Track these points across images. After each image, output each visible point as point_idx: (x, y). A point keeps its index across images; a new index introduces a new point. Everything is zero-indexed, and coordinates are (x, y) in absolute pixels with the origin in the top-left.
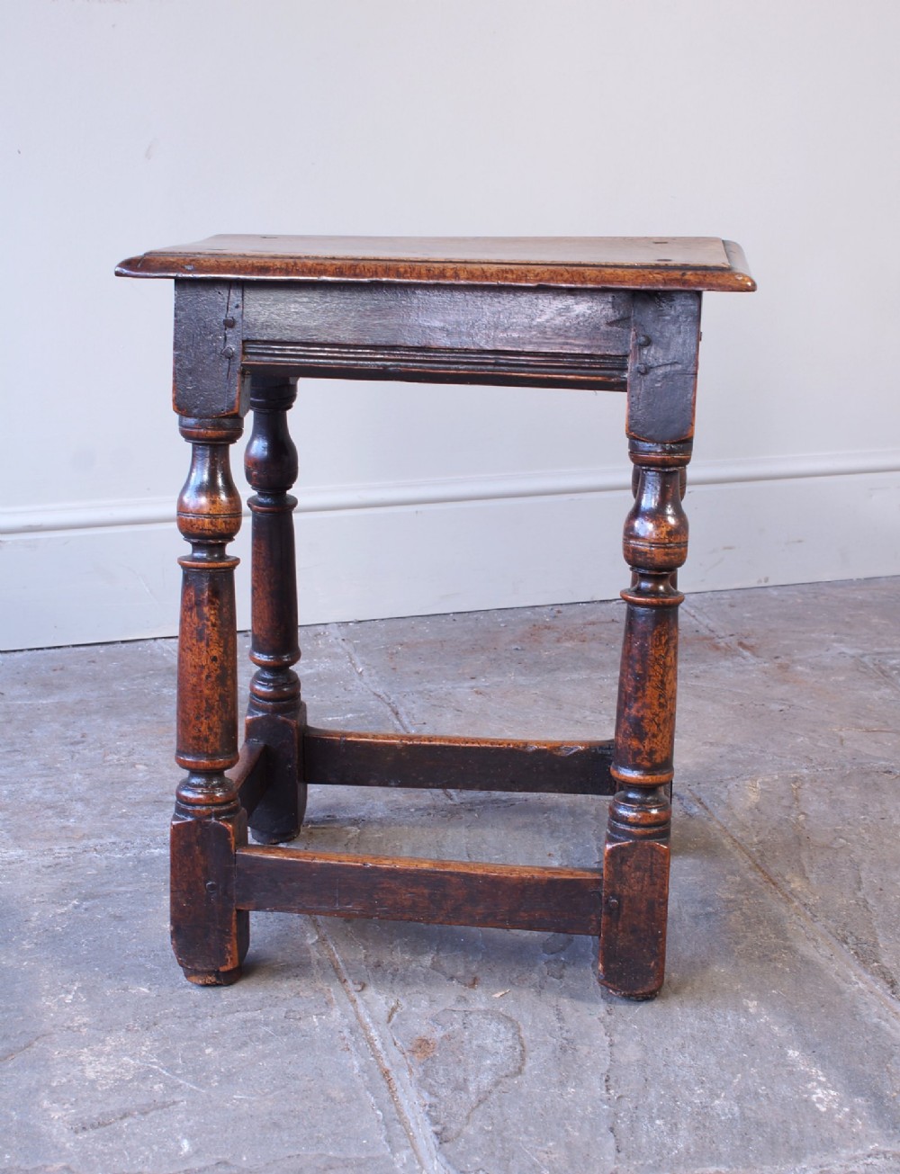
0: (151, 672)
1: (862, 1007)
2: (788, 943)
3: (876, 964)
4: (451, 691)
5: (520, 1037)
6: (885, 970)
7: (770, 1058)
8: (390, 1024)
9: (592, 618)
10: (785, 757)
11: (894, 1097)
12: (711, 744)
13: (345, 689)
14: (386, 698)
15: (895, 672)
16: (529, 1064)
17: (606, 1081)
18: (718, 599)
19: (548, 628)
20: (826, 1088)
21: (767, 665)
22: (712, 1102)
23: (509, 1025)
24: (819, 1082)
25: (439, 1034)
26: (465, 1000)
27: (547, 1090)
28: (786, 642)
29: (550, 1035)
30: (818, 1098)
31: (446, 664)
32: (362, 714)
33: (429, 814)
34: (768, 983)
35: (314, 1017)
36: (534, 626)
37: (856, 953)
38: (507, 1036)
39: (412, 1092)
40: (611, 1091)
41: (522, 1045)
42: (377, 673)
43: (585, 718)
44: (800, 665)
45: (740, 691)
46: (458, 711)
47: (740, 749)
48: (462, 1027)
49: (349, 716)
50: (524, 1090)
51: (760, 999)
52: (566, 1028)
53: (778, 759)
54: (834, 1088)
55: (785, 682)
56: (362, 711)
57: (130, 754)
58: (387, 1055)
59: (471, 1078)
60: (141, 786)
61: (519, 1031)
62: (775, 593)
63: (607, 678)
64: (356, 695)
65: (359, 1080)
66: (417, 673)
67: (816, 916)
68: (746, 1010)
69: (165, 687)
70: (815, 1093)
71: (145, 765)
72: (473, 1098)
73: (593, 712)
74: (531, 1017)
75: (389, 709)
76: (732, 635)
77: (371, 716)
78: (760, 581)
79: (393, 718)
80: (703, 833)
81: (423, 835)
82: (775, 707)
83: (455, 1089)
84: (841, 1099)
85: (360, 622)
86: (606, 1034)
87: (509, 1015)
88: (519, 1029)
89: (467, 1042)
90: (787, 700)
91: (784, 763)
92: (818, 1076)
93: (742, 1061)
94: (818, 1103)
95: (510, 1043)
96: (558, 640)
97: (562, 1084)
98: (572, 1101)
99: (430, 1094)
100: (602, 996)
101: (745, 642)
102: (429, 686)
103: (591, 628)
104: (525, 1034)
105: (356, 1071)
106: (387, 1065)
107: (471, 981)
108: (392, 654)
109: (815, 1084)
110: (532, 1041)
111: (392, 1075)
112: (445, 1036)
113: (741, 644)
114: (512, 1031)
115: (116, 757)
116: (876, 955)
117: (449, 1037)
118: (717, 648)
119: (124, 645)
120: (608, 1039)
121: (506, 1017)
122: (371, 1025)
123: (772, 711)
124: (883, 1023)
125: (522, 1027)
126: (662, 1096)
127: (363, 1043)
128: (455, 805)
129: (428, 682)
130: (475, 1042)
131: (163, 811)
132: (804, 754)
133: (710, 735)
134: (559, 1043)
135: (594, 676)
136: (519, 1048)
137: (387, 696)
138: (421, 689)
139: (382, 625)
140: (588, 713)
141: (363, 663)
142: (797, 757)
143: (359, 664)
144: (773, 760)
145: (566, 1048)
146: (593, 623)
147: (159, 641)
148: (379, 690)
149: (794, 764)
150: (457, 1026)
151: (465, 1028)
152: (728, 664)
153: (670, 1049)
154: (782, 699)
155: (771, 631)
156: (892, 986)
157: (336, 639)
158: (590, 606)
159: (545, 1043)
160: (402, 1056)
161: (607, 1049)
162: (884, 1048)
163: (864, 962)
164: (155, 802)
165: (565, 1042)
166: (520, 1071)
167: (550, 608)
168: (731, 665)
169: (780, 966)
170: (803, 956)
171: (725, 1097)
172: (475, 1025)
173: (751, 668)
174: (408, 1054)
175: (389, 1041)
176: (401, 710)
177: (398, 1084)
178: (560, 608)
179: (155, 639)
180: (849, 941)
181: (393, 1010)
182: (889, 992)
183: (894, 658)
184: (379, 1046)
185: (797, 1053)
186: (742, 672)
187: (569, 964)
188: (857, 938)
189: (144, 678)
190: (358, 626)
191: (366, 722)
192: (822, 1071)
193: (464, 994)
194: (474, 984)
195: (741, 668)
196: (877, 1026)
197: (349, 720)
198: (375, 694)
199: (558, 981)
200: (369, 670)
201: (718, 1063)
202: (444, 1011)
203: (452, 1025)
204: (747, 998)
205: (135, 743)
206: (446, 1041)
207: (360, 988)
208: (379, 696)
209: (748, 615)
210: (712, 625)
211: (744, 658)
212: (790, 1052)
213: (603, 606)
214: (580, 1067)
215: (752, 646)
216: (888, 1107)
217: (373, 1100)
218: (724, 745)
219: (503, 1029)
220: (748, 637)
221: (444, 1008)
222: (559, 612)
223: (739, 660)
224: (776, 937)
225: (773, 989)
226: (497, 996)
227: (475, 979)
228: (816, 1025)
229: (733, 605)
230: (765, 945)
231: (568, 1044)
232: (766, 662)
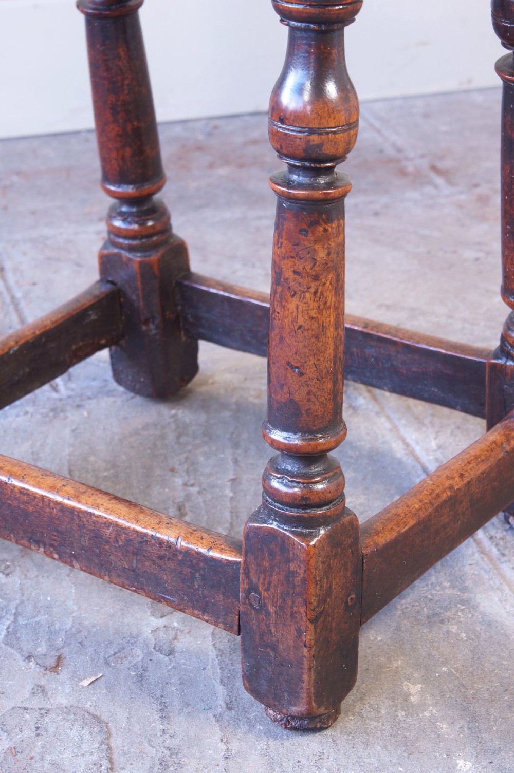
2: (466, 596)
4: (72, 237)
5: (110, 748)
12: (388, 307)
18: (409, 108)
19: (200, 148)
21: (462, 196)
23: (96, 729)
26: (43, 691)
28: (489, 165)
29: (150, 740)
31: (70, 200)
33: (26, 413)
34: (437, 657)
36: (184, 147)
38: (91, 744)
41: (111, 761)
45: (427, 233)
48: (33, 735)
51: (424, 681)
52: (171, 732)
55: (484, 218)
61: (108, 738)
66: (33, 213)
67: (504, 555)
68: (406, 697)
74: (126, 715)
76: (423, 156)
78: (460, 84)
80: (368, 434)
81: (17, 443)
82: (470, 254)
86: (222, 740)
87: (98, 713)
88: (109, 735)
89: (37, 758)
90: (485, 244)
95: (94, 758)
96: (211, 166)
100: (222, 682)
101: (440, 165)
102: (46, 231)
103: (252, 150)
104: (116, 742)
107: (51, 662)
108: (5, 187)
110: (124, 753)
112: (10, 749)
113: (434, 168)
114: (99, 738)
117: (14, 751)
118: (403, 173)
120: (224, 747)
121: (95, 716)
123: (466, 260)
125: (113, 731)
128: (61, 400)
129: (46, 225)
130: (48, 757)
134: (159, 755)
136: (105, 764)
138: (35, 236)
140: (238, 266)
145: (168, 763)
146: (255, 142)
150: (27, 733)
151: (38, 735)
152: (415, 195)
153: (304, 761)
154: (479, 243)
158: (253, 119)
159: (140, 756)
161: (222, 763)
165: (167, 753)
167: (205, 122)
168: (418, 197)
169: (454, 629)
170: (484, 615)
172: (52, 730)
173: (442, 201)
178: (218, 122)
185: (469, 765)
186: (431, 207)
187: (182, 631)
193: (43, 682)
194: (57, 666)
195: (430, 202)
199: (167, 658)
202: (13, 708)
203: (21, 730)
204: (408, 679)
206: (10, 757)
209: (444, 128)
210: (400, 142)
211: (436, 187)
212: (461, 763)
215: (446, 171)
219: (87, 736)
220: (442, 158)
221: (13, 705)
222: (216, 127)
223: (429, 189)
224: (453, 587)
225: (444, 664)
226: (86, 683)
227: (59, 658)
228: (495, 721)
229: (426, 116)
230: (436, 598)
231: (171, 756)
232: (461, 193)
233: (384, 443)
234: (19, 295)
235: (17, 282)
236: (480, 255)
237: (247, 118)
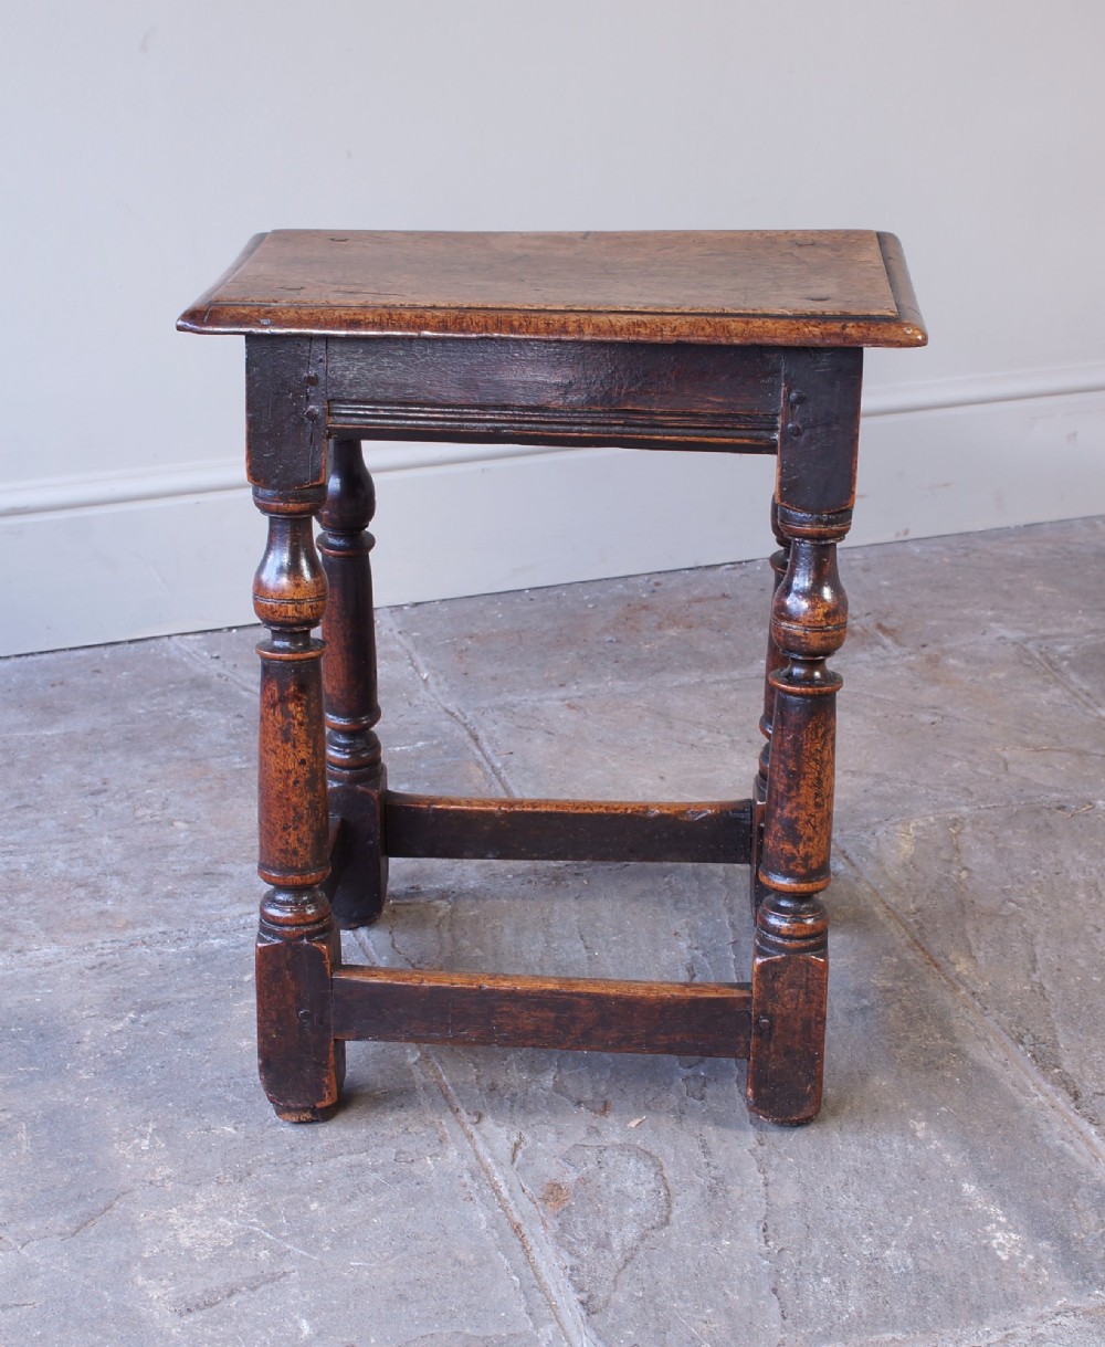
0: (172, 686)
1: (1043, 1126)
2: (956, 1045)
3: (1056, 1070)
4: (538, 704)
5: (663, 1178)
6: (1067, 1078)
7: (943, 1195)
8: (515, 1165)
9: (697, 592)
10: (940, 790)
11: (1082, 1240)
12: (854, 772)
13: (410, 704)
14: (461, 717)
15: (1065, 663)
16: (677, 1211)
17: (764, 1230)
18: (849, 560)
19: (645, 608)
20: (1007, 1230)
21: (912, 658)
22: (883, 1253)
23: (649, 1163)
24: (998, 1222)
25: (571, 1177)
26: (597, 1131)
27: (700, 1243)
28: (934, 623)
29: (697, 1172)
30: (1000, 1244)
31: (529, 665)
32: (435, 742)
33: (530, 882)
34: (936, 1099)
35: (428, 1158)
36: (629, 605)
37: (1033, 1056)
38: (647, 1173)
39: (550, 1250)
40: (770, 1243)
41: (666, 1188)
42: (446, 679)
43: (701, 739)
44: (953, 657)
45: (882, 696)
46: (549, 733)
47: (887, 779)
48: (597, 1168)
49: (420, 744)
50: (674, 1244)
51: (928, 1119)
52: (714, 1164)
53: (933, 792)
54: (1017, 1232)
55: (935, 681)
56: (434, 737)
57: (164, 806)
58: (516, 1205)
59: (614, 1232)
60: (184, 852)
61: (662, 1170)
62: (917, 549)
63: (723, 681)
64: (424, 712)
65: (488, 1238)
66: (494, 679)
67: (986, 1009)
68: (913, 1134)
69: (191, 708)
70: (994, 1238)
71: (186, 822)
72: (618, 1257)
73: (710, 731)
74: (673, 1151)
75: (466, 733)
76: (868, 614)
77: (446, 743)
78: (898, 534)
79: (472, 745)
80: (850, 899)
81: (526, 911)
82: (925, 718)
83: (597, 1247)
84: (1024, 1243)
85: (417, 604)
86: (759, 1171)
87: (648, 1150)
88: (661, 1168)
89: (604, 1186)
90: (939, 708)
91: (940, 799)
92: (997, 1215)
93: (913, 1200)
94: (998, 1249)
95: (653, 1185)
96: (660, 627)
97: (715, 1236)
98: (728, 1256)
99: (570, 1254)
100: (751, 1123)
101: (885, 623)
102: (510, 698)
103: (697, 608)
104: (669, 1173)
105: (483, 1226)
106: (517, 1218)
107: (601, 1106)
108: (461, 652)
109: (994, 1225)
110: (677, 1183)
111: (524, 1230)
112: (579, 1179)
113: (880, 626)
114: (653, 1170)
115: (149, 812)
116: (1056, 1057)
117: (583, 1181)
119: (133, 646)
120: (762, 1176)
121: (645, 1152)
122: (494, 1167)
123: (923, 724)
124: (1067, 1145)
125: (665, 1164)
126: (828, 1247)
127: (488, 1191)
129: (509, 691)
130: (614, 1186)
131: (216, 886)
132: (962, 784)
133: (850, 761)
134: (707, 1185)
135: (709, 678)
136: (662, 1191)
137: (462, 713)
138: (502, 703)
139: (445, 609)
140: (704, 732)
141: (427, 666)
142: (955, 789)
143: (422, 667)
144: (927, 794)
145: (716, 1190)
146: (699, 600)
147: (174, 638)
148: (451, 706)
149: (951, 799)
150: (590, 1166)
151: (600, 1168)
152: (864, 656)
153: (832, 1187)
154: (934, 708)
155: (915, 606)
156: (1076, 1099)
157: (391, 630)
158: (694, 574)
159: (692, 1184)
160: (533, 1206)
161: (762, 1189)
162: (1070, 1178)
163: (1043, 1068)
164: (207, 874)
165: (714, 1182)
166: (667, 1222)
167: (647, 578)
168: (869, 659)
169: (948, 1075)
170: (973, 1061)
171: (896, 1246)
172: (611, 1163)
173: (894, 662)
174: (539, 1203)
175: (516, 1188)
176: (481, 734)
177: (532, 1242)
178: (658, 579)
179: (169, 636)
180: (1025, 1040)
181: (516, 1146)
182: (1073, 1106)
183: (1063, 644)
184: (505, 1194)
185: (973, 1188)
186: (883, 669)
187: (709, 1080)
188: (1034, 1037)
189: (164, 694)
190: (415, 611)
191: (441, 752)
192: (1001, 1209)
193: (595, 1125)
194: (605, 1110)
195: (882, 663)
196: (1060, 1149)
197: (420, 751)
198: (447, 711)
199: (699, 1103)
200: (436, 676)
201: (886, 1203)
202: (574, 1146)
203: (585, 1164)
204: (914, 1118)
205: (168, 791)
206: (580, 1186)
207: (476, 1120)
208: (452, 714)
209: (886, 583)
211: (884, 647)
212: (966, 1186)
213: (710, 574)
214: (734, 1213)
215: (893, 630)
216: (1076, 1252)
217: (506, 1262)
218: (868, 774)
219: (643, 1169)
220: (887, 616)
221: (573, 1143)
222: (657, 584)
223: (878, 650)
224: (943, 1037)
225: (943, 1104)
226: (633, 1124)
227: (605, 1103)
228: (992, 1152)
229: (866, 570)
230: (930, 1048)
231: (717, 1184)
232: (910, 654)
233: (866, 906)
234: (499, 765)
235: (494, 751)
236: (935, 719)
237: (687, 572)
